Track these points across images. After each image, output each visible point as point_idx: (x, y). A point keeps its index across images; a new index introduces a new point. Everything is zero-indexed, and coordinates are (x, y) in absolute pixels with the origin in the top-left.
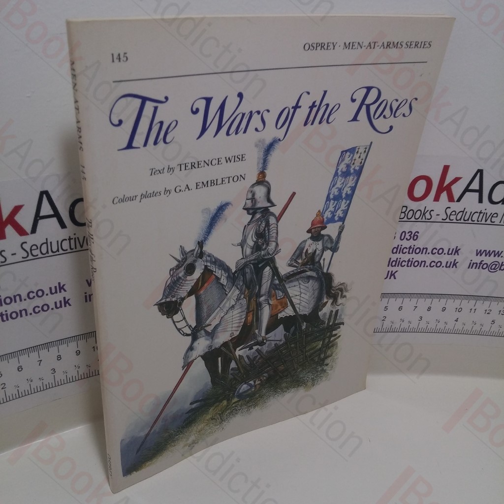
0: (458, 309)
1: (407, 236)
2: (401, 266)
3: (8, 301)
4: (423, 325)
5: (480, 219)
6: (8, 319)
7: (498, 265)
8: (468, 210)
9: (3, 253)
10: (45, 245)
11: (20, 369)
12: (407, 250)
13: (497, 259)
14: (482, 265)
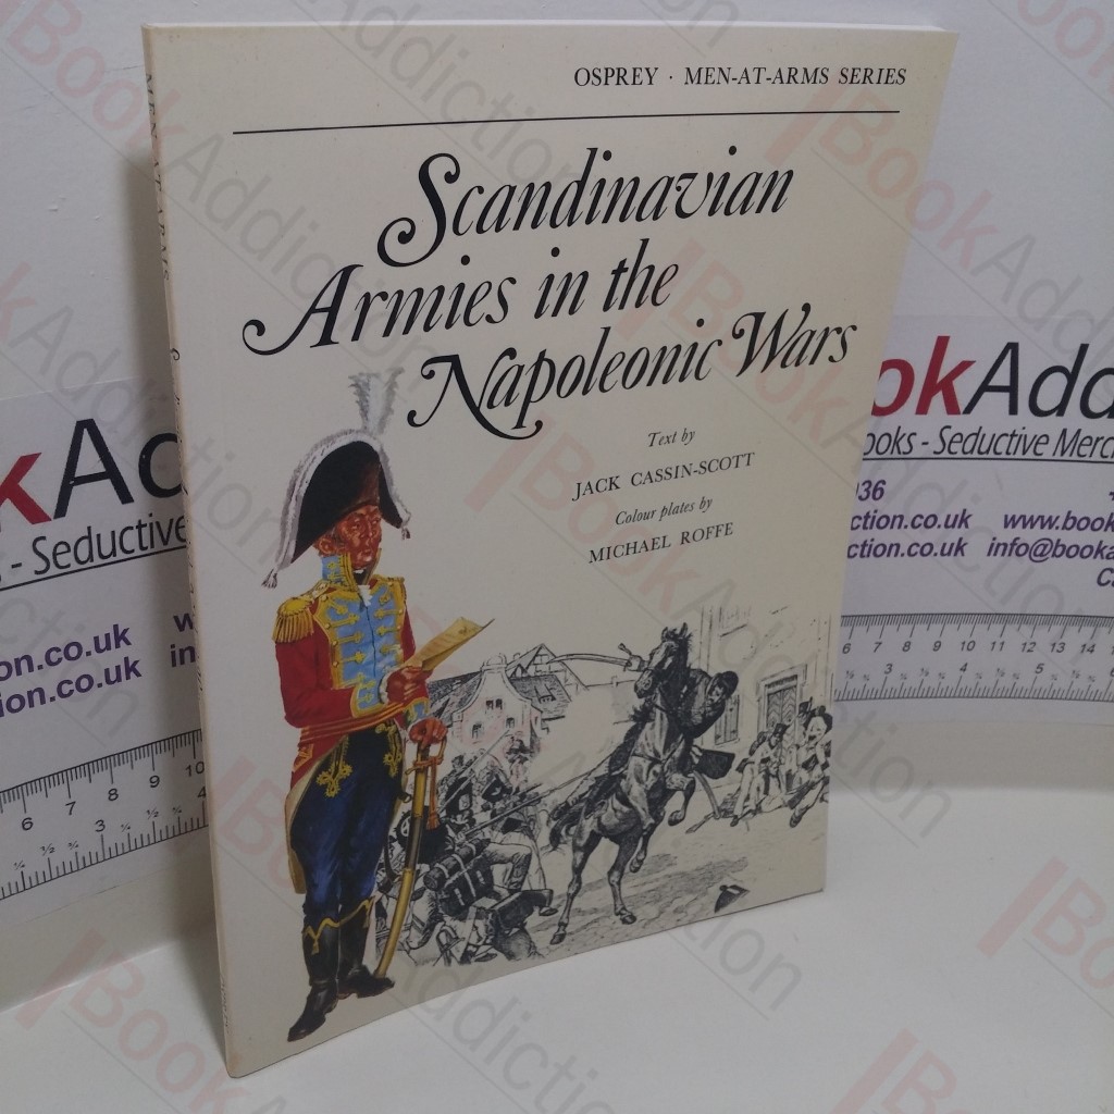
0: (966, 644)
2: (849, 556)
3: (3, 672)
4: (894, 681)
5: (1012, 450)
7: (1049, 547)
8: (988, 432)
10: (86, 542)
11: (27, 824)
12: (862, 522)
13: (1046, 533)
14: (1015, 547)
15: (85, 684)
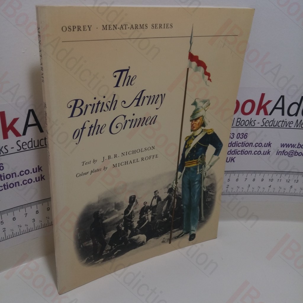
1: (241, 136)
2: (238, 154)
3: (8, 177)
4: (250, 190)
5: (283, 125)
6: (8, 188)
7: (293, 153)
8: (276, 120)
9: (6, 147)
10: (31, 142)
11: (14, 219)
12: (241, 145)
13: (293, 149)
14: (284, 153)
15: (30, 181)
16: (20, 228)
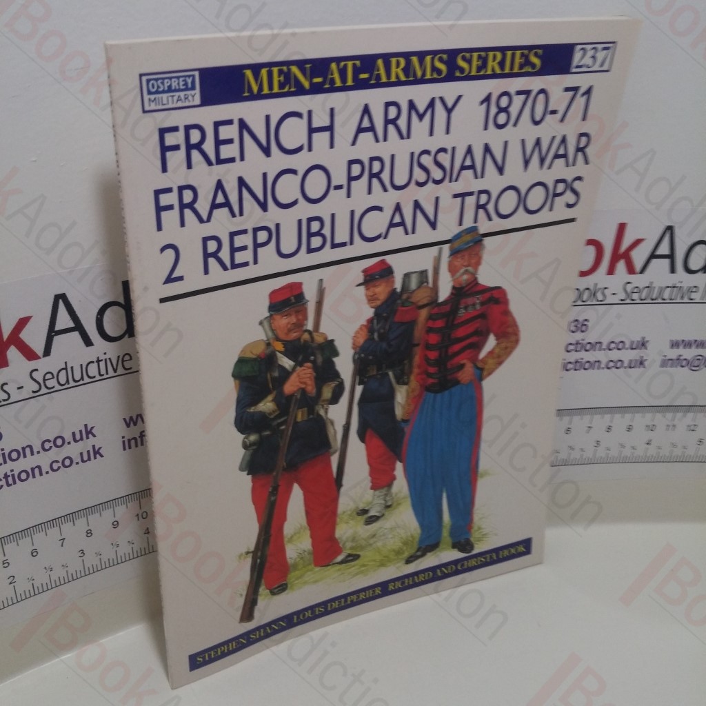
0: (650, 427)
1: (573, 327)
3: (14, 455)
4: (602, 453)
5: (673, 297)
6: (15, 483)
8: (657, 285)
9: (5, 388)
10: (64, 371)
11: (34, 553)
12: (574, 347)
13: (700, 351)
14: (680, 361)
15: (68, 463)
16: (49, 572)
